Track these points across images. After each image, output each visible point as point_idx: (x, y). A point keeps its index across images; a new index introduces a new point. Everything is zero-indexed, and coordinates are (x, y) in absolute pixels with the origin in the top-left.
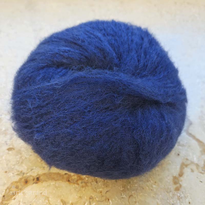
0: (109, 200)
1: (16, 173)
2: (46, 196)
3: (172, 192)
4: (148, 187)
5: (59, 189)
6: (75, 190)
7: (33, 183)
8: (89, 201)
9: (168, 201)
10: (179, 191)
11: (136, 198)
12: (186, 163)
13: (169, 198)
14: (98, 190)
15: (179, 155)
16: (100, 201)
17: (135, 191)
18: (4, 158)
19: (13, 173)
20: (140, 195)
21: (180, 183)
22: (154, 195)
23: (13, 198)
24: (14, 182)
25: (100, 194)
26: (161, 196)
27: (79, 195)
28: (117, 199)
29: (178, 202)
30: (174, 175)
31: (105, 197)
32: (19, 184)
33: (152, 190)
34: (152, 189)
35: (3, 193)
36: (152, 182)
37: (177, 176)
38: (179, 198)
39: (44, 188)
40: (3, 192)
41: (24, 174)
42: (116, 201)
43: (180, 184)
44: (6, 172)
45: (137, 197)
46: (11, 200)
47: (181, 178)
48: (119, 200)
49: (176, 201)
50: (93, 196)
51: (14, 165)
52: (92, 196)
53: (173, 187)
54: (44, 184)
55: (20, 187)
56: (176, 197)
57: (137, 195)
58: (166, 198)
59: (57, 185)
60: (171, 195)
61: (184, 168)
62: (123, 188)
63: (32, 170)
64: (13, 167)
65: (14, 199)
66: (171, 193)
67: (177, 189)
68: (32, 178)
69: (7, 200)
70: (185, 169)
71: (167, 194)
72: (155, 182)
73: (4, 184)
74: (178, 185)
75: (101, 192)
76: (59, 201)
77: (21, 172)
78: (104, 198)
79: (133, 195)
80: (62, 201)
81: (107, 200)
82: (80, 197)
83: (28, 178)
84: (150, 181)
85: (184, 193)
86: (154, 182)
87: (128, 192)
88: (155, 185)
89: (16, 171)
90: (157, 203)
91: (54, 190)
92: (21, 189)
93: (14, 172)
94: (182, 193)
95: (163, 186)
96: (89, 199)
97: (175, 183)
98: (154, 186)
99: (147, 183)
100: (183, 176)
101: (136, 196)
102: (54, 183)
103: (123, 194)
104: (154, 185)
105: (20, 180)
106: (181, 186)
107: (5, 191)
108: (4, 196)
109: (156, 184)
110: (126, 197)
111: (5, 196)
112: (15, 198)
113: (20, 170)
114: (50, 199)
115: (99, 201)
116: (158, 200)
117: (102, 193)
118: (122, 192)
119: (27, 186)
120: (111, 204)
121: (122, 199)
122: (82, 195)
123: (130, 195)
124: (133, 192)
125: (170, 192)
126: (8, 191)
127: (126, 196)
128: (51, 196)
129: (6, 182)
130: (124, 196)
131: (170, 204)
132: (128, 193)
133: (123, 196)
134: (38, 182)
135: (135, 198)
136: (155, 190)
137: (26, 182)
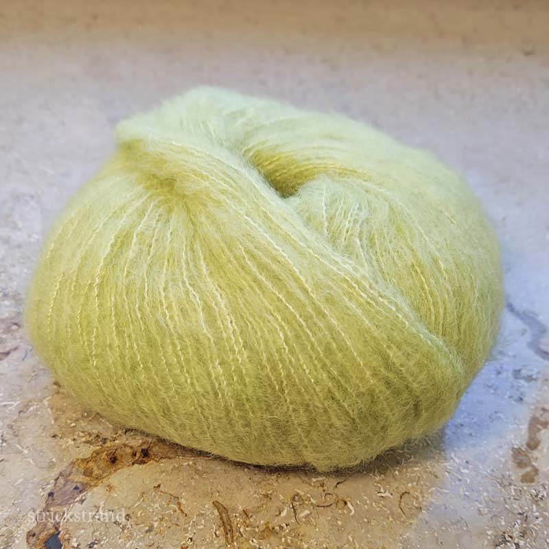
0: (346, 503)
1: (84, 439)
2: (171, 495)
3: (515, 486)
4: (449, 472)
5: (205, 476)
6: (250, 479)
7: (133, 464)
8: (291, 506)
9: (507, 506)
10: (533, 484)
11: (421, 499)
12: (542, 419)
13: (509, 499)
14: (314, 480)
15: (521, 399)
16: (324, 507)
17: (415, 483)
18: (46, 402)
19: (74, 440)
20: (430, 491)
21: (534, 464)
22: (467, 493)
23: (78, 499)
24: (78, 460)
25: (321, 489)
26: (485, 494)
27: (264, 493)
28: (368, 502)
29: (534, 507)
30: (516, 447)
31: (335, 497)
32: (91, 464)
33: (460, 480)
34: (460, 477)
35: (49, 488)
36: (457, 460)
37: (523, 449)
38: (536, 499)
39: (164, 474)
40: (48, 484)
41: (105, 440)
42: (366, 507)
43: (533, 466)
44: (54, 436)
45: (423, 497)
46: (70, 504)
47: (536, 453)
48: (374, 504)
49: (529, 508)
50: (302, 493)
51: (77, 420)
52: (298, 495)
53: (516, 474)
54: (162, 464)
55: (96, 472)
56: (529, 497)
57: (422, 493)
58: (502, 499)
59: (200, 468)
60: (513, 493)
61: (539, 430)
62: (383, 476)
63: (126, 432)
64: (73, 424)
65: (82, 501)
66: (512, 487)
67: (528, 479)
68: (128, 450)
69: (60, 505)
70: (543, 431)
71: (503, 490)
72: (467, 462)
73: (52, 466)
74: (529, 469)
75: (322, 485)
76: (206, 506)
77: (98, 436)
78: (331, 500)
79: (411, 491)
80: (216, 504)
81: (341, 504)
82: (266, 496)
83: (116, 450)
84: (452, 458)
85: (546, 487)
86: (464, 461)
87: (395, 485)
88: (468, 468)
89: (81, 434)
90: (479, 511)
91: (192, 478)
92: (98, 478)
93: (76, 437)
94: (541, 489)
95: (489, 471)
96: (289, 502)
97: (521, 464)
98: (466, 471)
99: (445, 464)
100: (540, 448)
101: (420, 496)
102: (191, 463)
103: (382, 490)
104: (464, 468)
105: (94, 455)
106: (536, 471)
107: (53, 481)
108: (51, 494)
109: (470, 466)
110: (391, 496)
111: (55, 495)
112: (84, 498)
113: (95, 431)
114: (183, 501)
115: (318, 506)
116: (480, 503)
117: (326, 488)
118: (379, 485)
119: (115, 471)
120: (353, 512)
121: (382, 502)
122: (269, 492)
123: (404, 491)
124: (410, 485)
125: (510, 484)
126: (61, 481)
127: (392, 494)
128: (184, 494)
129: (54, 460)
130: (387, 494)
131: (513, 513)
132: (397, 488)
133: (383, 495)
134: (145, 459)
135: (417, 498)
136: (468, 481)
137: (114, 460)
